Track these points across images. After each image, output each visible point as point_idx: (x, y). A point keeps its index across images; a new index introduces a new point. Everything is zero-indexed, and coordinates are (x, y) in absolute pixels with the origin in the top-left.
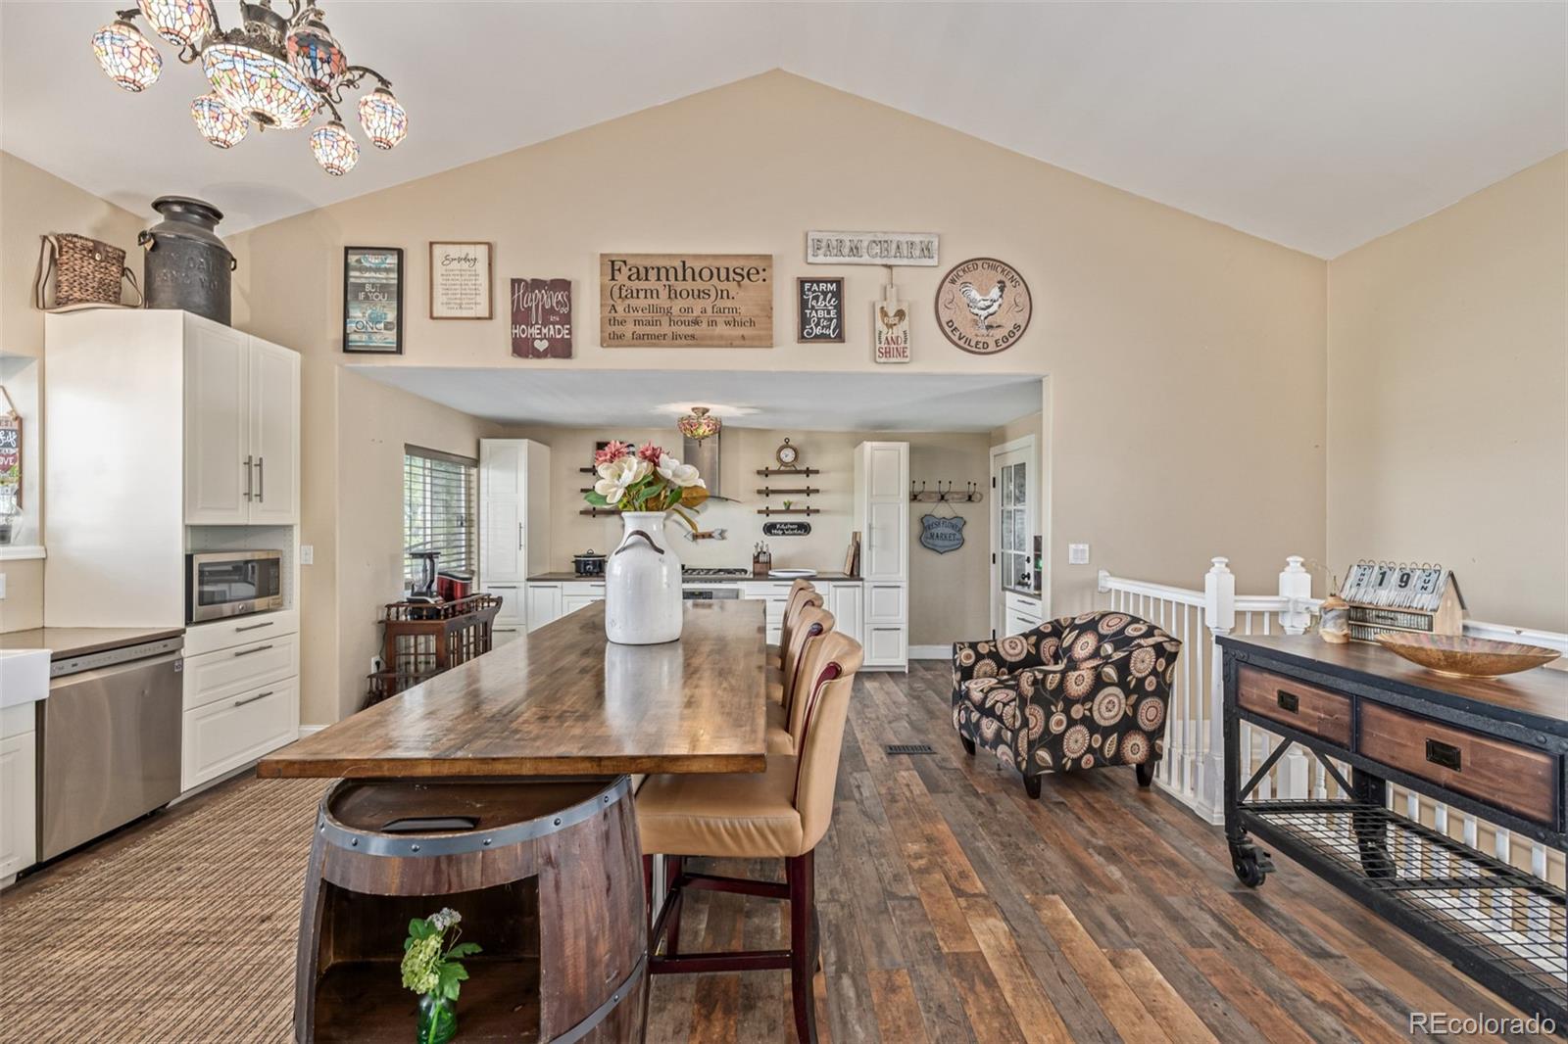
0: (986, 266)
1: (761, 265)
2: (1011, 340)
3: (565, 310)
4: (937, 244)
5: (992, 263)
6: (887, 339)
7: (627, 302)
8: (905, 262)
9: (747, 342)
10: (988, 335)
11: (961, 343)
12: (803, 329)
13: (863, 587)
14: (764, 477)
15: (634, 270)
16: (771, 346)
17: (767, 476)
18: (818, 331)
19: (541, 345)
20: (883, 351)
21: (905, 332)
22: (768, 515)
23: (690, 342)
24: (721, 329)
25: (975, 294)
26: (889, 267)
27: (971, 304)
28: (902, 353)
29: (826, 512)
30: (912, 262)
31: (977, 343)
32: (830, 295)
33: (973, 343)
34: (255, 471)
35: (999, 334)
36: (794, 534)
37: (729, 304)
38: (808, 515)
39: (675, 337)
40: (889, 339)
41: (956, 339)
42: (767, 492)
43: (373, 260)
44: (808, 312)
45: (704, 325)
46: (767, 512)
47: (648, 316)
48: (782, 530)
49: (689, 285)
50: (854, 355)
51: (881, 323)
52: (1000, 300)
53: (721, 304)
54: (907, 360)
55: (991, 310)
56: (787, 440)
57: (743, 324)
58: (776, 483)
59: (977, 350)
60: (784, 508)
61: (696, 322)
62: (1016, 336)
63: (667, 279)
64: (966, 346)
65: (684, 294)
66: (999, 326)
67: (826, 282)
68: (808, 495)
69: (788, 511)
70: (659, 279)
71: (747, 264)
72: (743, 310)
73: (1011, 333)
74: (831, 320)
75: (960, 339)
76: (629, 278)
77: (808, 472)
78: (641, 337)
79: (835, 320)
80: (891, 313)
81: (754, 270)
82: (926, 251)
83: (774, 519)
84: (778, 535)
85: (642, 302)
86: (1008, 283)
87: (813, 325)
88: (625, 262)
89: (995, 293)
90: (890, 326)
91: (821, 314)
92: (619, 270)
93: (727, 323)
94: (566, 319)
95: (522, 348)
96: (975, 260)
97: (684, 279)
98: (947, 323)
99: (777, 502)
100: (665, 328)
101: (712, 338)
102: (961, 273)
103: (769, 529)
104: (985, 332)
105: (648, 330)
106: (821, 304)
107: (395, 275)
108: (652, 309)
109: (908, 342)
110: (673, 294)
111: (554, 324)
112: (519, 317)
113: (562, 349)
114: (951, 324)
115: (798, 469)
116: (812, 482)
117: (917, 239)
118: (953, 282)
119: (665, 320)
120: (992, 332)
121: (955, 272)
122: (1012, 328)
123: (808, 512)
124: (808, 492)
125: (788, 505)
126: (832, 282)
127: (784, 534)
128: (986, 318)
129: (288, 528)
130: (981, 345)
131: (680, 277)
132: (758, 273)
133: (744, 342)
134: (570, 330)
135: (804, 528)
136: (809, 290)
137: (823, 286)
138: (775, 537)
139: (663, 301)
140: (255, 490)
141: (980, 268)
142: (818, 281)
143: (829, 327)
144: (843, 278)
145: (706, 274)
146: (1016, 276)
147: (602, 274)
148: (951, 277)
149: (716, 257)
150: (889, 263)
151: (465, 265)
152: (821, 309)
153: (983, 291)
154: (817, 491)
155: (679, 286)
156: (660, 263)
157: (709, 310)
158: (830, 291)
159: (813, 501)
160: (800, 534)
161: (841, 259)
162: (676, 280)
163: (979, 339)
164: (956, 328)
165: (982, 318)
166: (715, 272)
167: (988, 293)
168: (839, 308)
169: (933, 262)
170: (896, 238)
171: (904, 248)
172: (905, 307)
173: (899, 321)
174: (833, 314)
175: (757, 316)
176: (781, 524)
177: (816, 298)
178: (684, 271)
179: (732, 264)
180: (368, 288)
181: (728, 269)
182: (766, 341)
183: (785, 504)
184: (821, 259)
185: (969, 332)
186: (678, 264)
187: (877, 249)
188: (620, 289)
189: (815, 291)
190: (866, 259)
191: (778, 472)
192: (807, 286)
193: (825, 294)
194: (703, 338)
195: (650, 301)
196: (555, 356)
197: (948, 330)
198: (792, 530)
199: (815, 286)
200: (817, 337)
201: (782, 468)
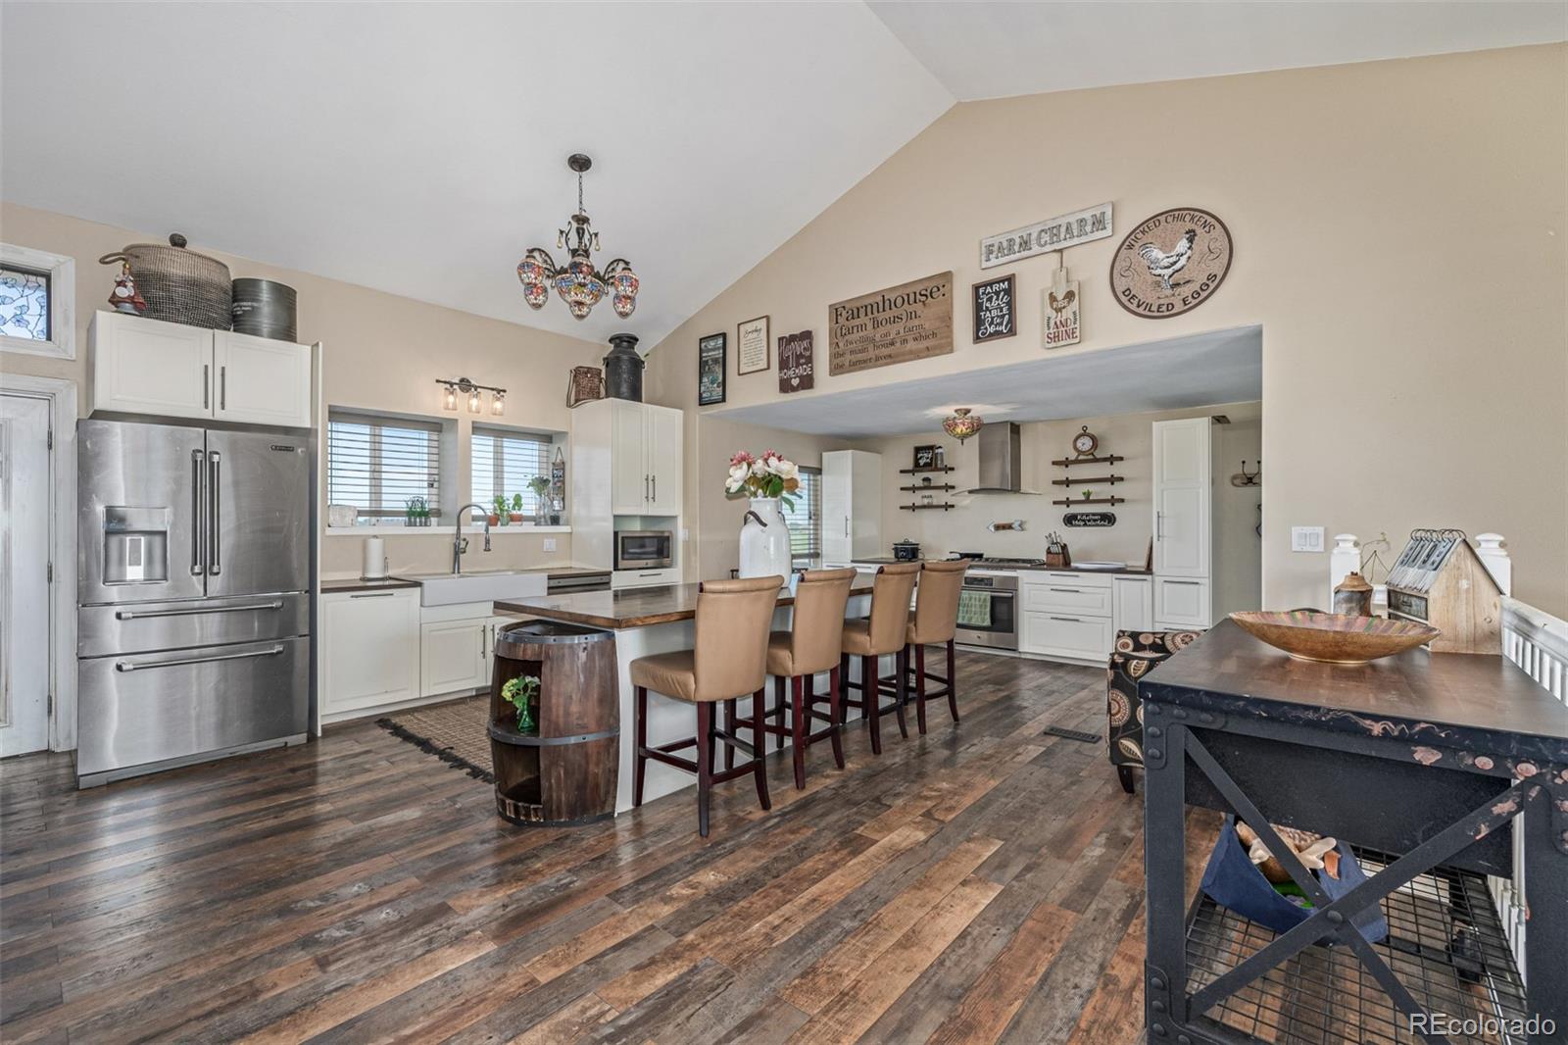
0: (1170, 219)
1: (940, 283)
2: (1204, 294)
3: (808, 353)
4: (1110, 212)
5: (1175, 214)
6: (1056, 323)
7: (846, 338)
8: (1076, 241)
9: (931, 352)
10: (1173, 295)
11: (1140, 310)
12: (978, 331)
13: (1153, 581)
14: (1064, 467)
15: (850, 312)
16: (951, 351)
17: (1067, 466)
18: (991, 330)
19: (795, 382)
20: (1052, 336)
21: (1074, 313)
22: (1068, 506)
23: (888, 361)
24: (911, 345)
25: (1157, 254)
26: (1060, 251)
27: (1152, 266)
28: (1071, 334)
29: (1133, 501)
30: (1084, 239)
31: (1159, 307)
32: (1002, 293)
33: (1154, 308)
34: (651, 483)
35: (1186, 291)
36: (1097, 525)
37: (916, 322)
38: (1113, 505)
39: (878, 359)
40: (1058, 323)
41: (1133, 307)
42: (1068, 483)
43: (712, 344)
44: (982, 314)
45: (898, 345)
46: (1068, 503)
47: (860, 346)
48: (1083, 521)
49: (888, 314)
50: (1027, 347)
51: (1049, 309)
52: (1189, 251)
53: (911, 324)
54: (1077, 340)
55: (1176, 267)
56: (1085, 428)
57: (927, 337)
58: (1075, 472)
59: (1161, 314)
60: (1083, 498)
61: (892, 344)
62: (1211, 288)
63: (872, 313)
64: (1147, 313)
65: (884, 322)
66: (1188, 282)
67: (998, 282)
68: (1112, 484)
69: (1087, 500)
70: (866, 315)
71: (930, 285)
72: (927, 326)
73: (1204, 286)
74: (1003, 316)
75: (1138, 306)
76: (847, 319)
77: (1112, 460)
78: (855, 364)
79: (1007, 316)
80: (1060, 297)
81: (937, 287)
82: (1099, 223)
83: (1074, 509)
84: (1079, 526)
85: (855, 336)
86: (1199, 231)
87: (987, 325)
88: (844, 307)
89: (1182, 245)
90: (1059, 310)
91: (994, 313)
92: (841, 315)
93: (915, 339)
94: (810, 360)
95: (785, 387)
96: (1158, 215)
97: (884, 310)
98: (1124, 293)
99: (1076, 492)
100: (872, 353)
101: (903, 354)
102: (1140, 236)
103: (1070, 520)
104: (1169, 292)
105: (860, 356)
106: (995, 303)
107: (721, 351)
108: (863, 340)
109: (1078, 322)
110: (876, 324)
111: (802, 365)
112: (784, 364)
113: (807, 382)
114: (1128, 292)
115: (1098, 457)
116: (1116, 470)
117: (1087, 215)
118: (1131, 247)
119: (871, 347)
120: (1178, 290)
121: (1133, 237)
122: (1205, 281)
123: (1113, 501)
124: (1113, 480)
125: (1088, 494)
126: (1003, 281)
127: (1085, 525)
128: (1170, 277)
129: (675, 517)
130: (1164, 308)
131: (881, 310)
132: (939, 290)
133: (929, 352)
134: (811, 367)
135: (1109, 519)
136: (983, 293)
137: (996, 287)
138: (1074, 528)
139: (869, 331)
140: (651, 496)
141: (1163, 223)
142: (990, 284)
143: (1001, 324)
144: (1014, 275)
145: (899, 301)
146: (1210, 219)
147: (830, 320)
148: (1128, 243)
149: (905, 286)
150: (1057, 248)
151: (755, 335)
152: (994, 307)
153: (1166, 247)
154: (1122, 479)
155: (881, 316)
156: (867, 302)
157: (902, 331)
158: (1003, 290)
159: (1117, 490)
160: (1104, 525)
161: (1013, 257)
162: (878, 312)
163: (1162, 301)
164: (1134, 296)
165: (1166, 278)
166: (906, 298)
167: (1173, 247)
168: (1011, 305)
169: (1108, 232)
170: (1063, 222)
171: (1075, 227)
172: (1074, 288)
173: (1069, 303)
174: (1005, 311)
175: (938, 328)
176: (1082, 515)
177: (990, 300)
178: (884, 303)
179: (918, 288)
180: (710, 362)
181: (915, 293)
182: (947, 347)
183: (1084, 494)
184: (994, 262)
185: (1150, 296)
186: (879, 299)
187: (1046, 237)
188: (841, 329)
189: (989, 293)
190: (1036, 249)
191: (1077, 462)
192: (981, 290)
193: (997, 293)
194: (897, 356)
195: (861, 334)
196: (803, 389)
197: (1124, 299)
198: (1095, 520)
199: (989, 289)
200: (991, 335)
201: (1081, 457)
